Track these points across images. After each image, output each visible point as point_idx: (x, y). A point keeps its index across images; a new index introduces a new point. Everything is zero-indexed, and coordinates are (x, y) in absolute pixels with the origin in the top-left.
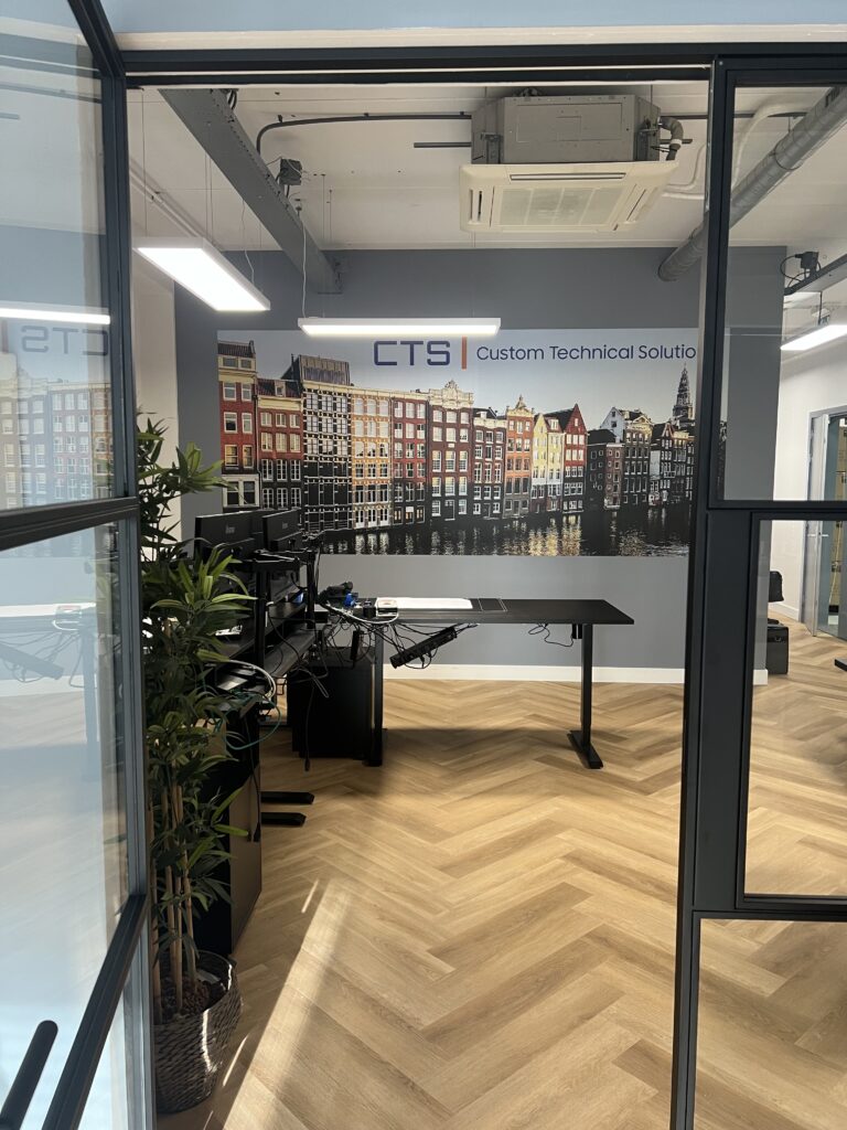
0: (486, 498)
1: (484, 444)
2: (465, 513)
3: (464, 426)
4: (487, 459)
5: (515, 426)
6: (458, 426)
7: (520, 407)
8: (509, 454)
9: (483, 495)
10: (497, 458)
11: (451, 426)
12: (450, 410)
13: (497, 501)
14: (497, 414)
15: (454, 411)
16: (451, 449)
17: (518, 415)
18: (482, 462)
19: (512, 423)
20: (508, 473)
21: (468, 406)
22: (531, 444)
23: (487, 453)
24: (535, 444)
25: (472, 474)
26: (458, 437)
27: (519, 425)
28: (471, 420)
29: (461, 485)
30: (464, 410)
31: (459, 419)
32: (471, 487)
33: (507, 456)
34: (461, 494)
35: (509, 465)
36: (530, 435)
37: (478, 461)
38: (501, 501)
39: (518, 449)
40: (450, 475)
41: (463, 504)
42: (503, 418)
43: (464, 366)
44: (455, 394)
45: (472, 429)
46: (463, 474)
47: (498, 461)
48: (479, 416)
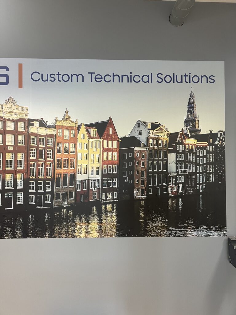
0: (39, 191)
1: (37, 147)
2: (22, 203)
3: (21, 133)
4: (40, 159)
5: (62, 133)
6: (16, 133)
7: (66, 118)
8: (58, 155)
9: (37, 188)
10: (48, 159)
11: (10, 132)
12: (9, 120)
13: (48, 193)
14: (48, 124)
15: (12, 120)
16: (10, 151)
17: (64, 124)
18: (36, 161)
19: (60, 131)
20: (58, 171)
21: (24, 117)
22: (76, 147)
23: (40, 154)
24: (79, 148)
25: (27, 171)
26: (16, 141)
27: (66, 132)
28: (27, 128)
29: (19, 180)
30: (21, 120)
31: (16, 127)
32: (27, 182)
33: (56, 156)
34: (18, 187)
35: (58, 164)
36: (75, 141)
37: (33, 160)
38: (52, 193)
39: (65, 152)
40: (9, 172)
41: (20, 196)
42: (50, 127)
43: (20, 86)
44: (14, 107)
45: (28, 136)
46: (20, 172)
47: (49, 161)
48: (33, 125)
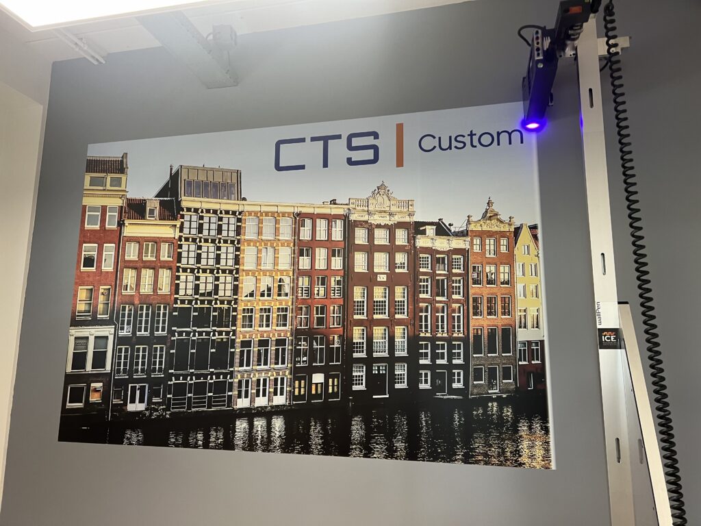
0: (439, 362)
1: (433, 275)
2: (404, 386)
3: (401, 249)
4: (438, 298)
5: (482, 245)
6: (391, 249)
7: (489, 215)
8: (474, 290)
9: (435, 356)
10: (455, 297)
11: (381, 249)
12: (379, 226)
13: (458, 366)
14: (453, 229)
15: (386, 226)
16: (381, 284)
17: (485, 228)
18: (431, 302)
19: (477, 241)
20: (476, 321)
21: (407, 219)
22: (512, 273)
23: (439, 289)
24: (518, 272)
25: (415, 321)
26: (392, 264)
27: (490, 243)
28: (411, 239)
29: (398, 340)
30: (400, 225)
31: (392, 238)
32: (414, 343)
33: (471, 292)
34: (398, 354)
35: (475, 308)
36: (509, 259)
37: (424, 300)
38: (465, 367)
39: (490, 282)
40: (380, 323)
41: (401, 370)
42: (462, 234)
43: (400, 163)
44: (387, 203)
45: (414, 253)
46: (400, 322)
47: (457, 301)
48: (424, 232)
